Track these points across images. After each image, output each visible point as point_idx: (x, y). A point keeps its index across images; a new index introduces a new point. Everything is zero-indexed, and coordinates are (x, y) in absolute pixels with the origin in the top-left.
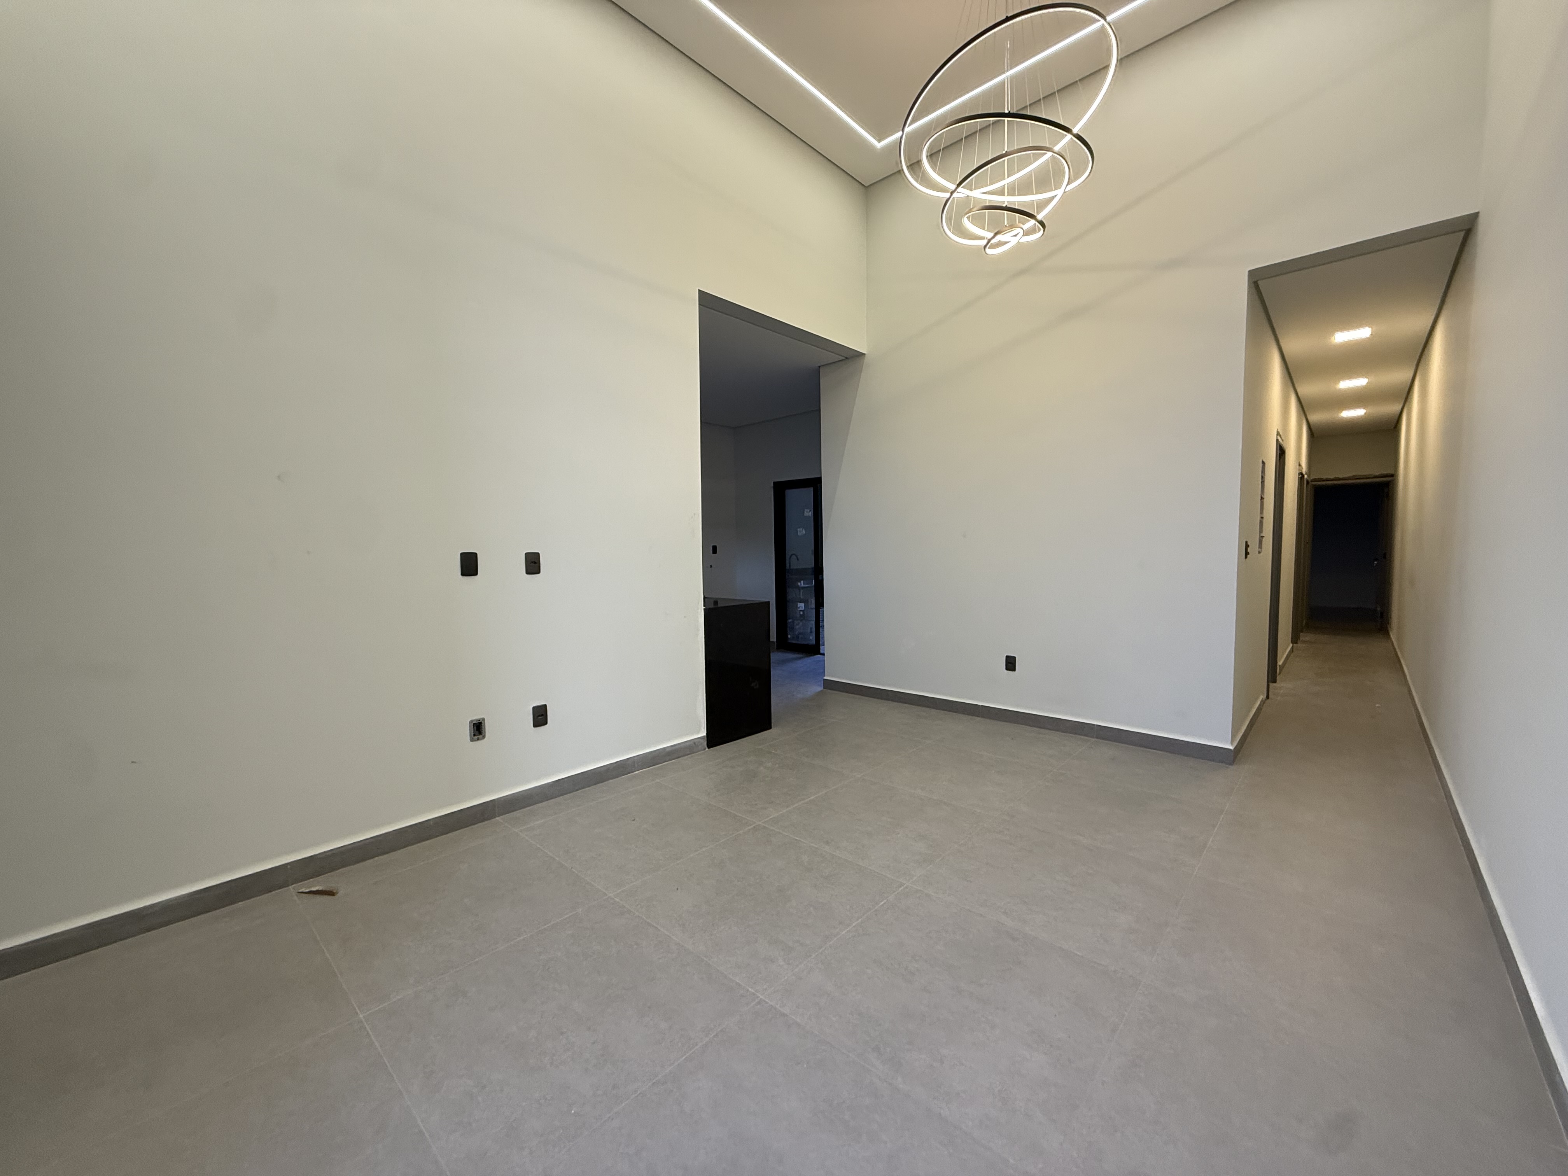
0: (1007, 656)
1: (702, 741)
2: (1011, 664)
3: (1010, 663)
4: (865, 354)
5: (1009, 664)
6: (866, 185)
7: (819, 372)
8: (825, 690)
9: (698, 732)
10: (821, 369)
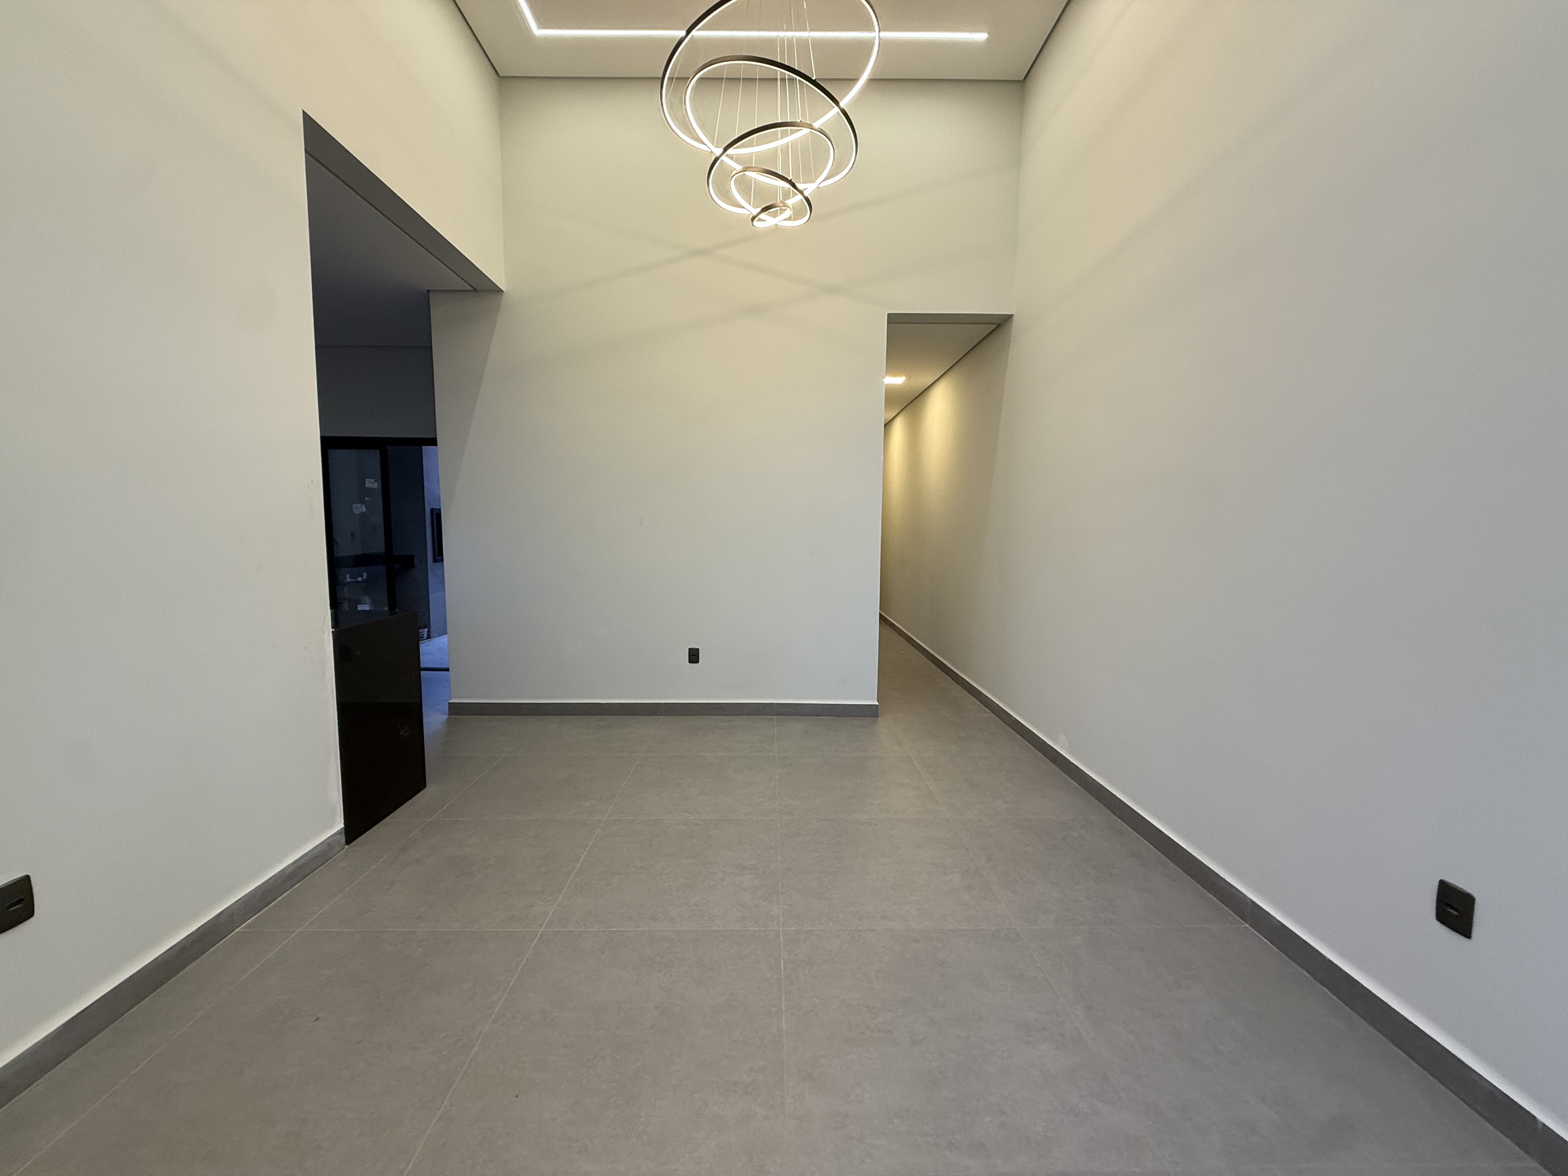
0: (689, 649)
1: (339, 836)
2: (694, 656)
3: (692, 655)
4: (502, 291)
5: (693, 657)
6: (501, 75)
7: (429, 297)
8: (451, 716)
9: (332, 826)
10: (430, 293)
